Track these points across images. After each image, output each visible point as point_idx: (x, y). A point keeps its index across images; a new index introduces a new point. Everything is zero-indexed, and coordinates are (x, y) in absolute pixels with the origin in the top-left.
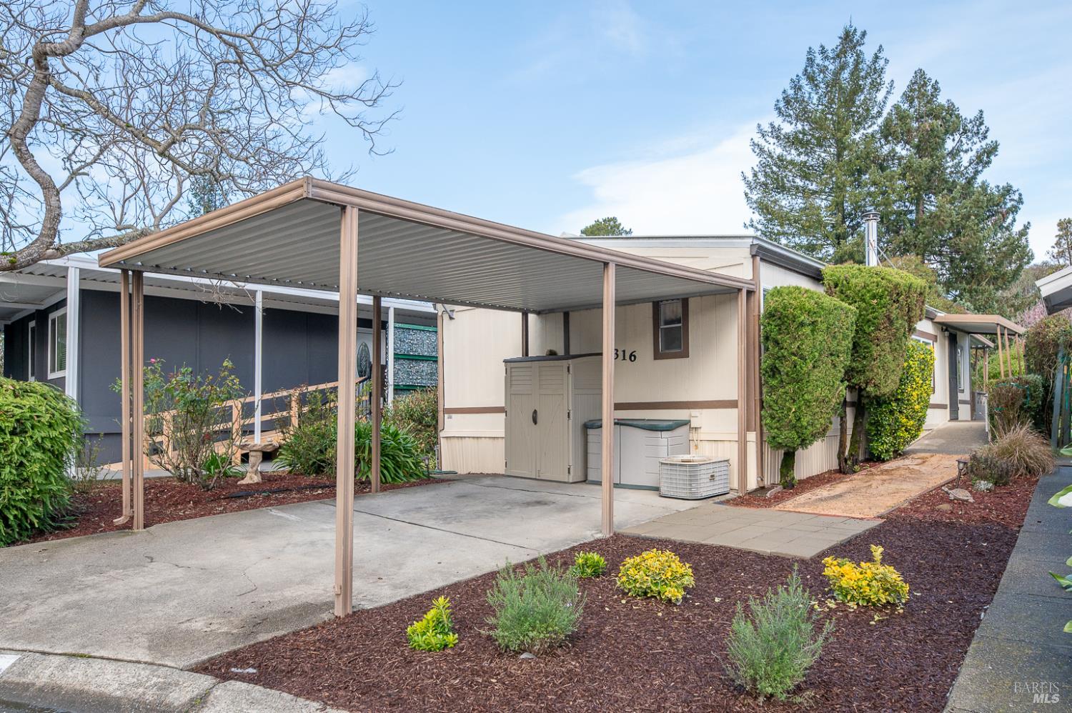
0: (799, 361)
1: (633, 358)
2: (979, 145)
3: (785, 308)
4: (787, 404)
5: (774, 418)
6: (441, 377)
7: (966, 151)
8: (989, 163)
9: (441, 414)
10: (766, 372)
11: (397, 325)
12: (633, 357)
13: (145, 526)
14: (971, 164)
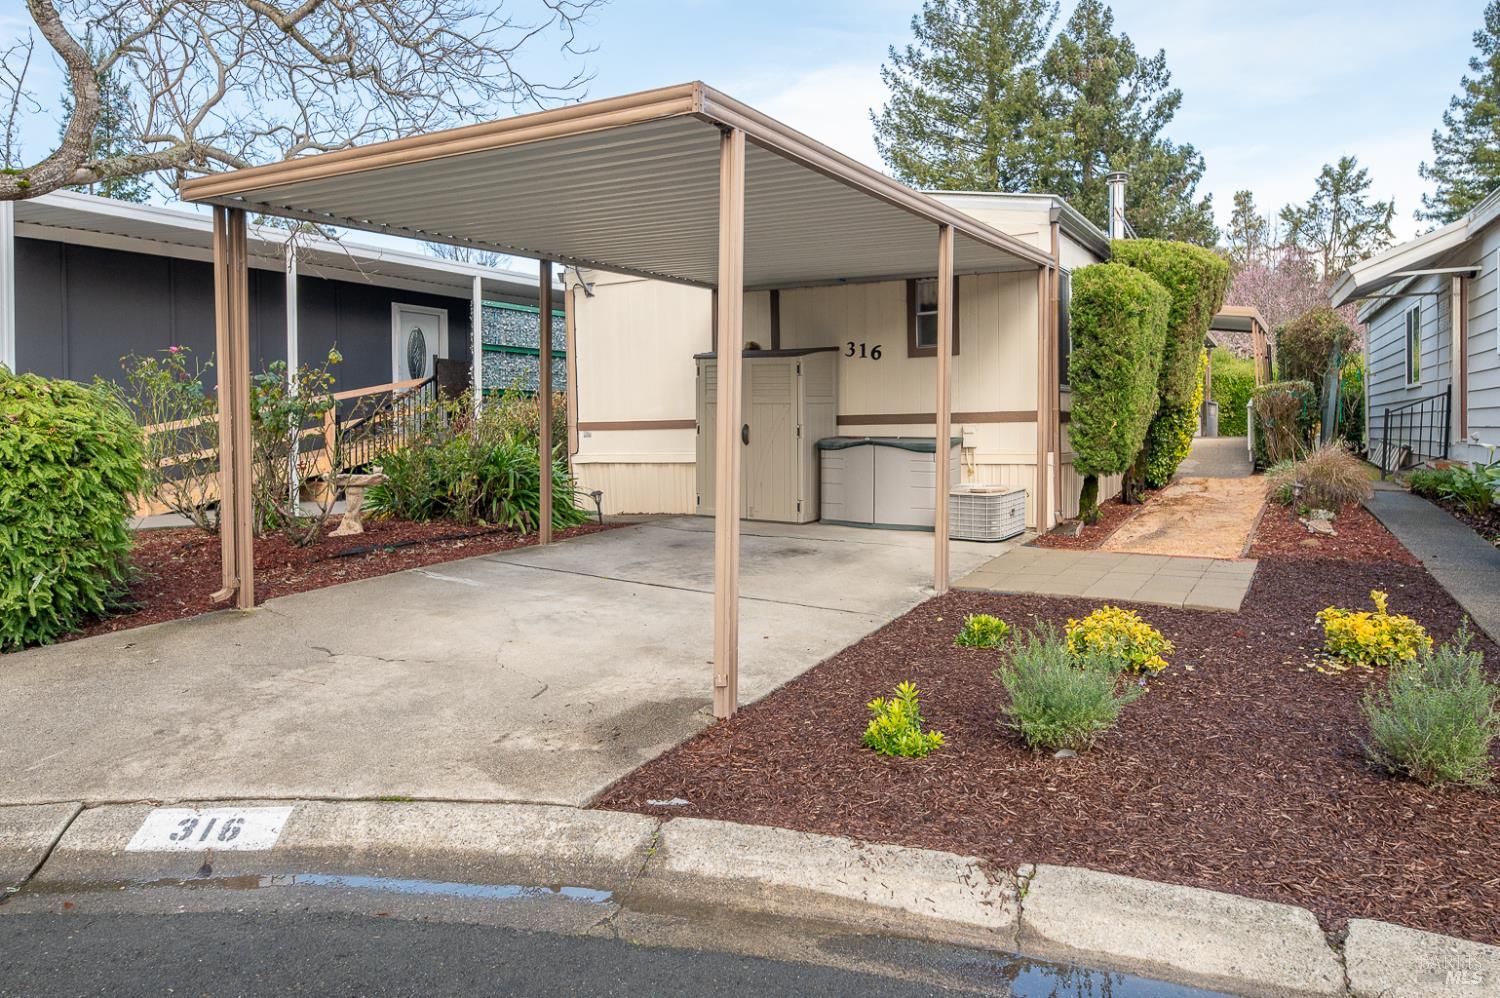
0: (1126, 362)
1: (876, 355)
2: (1159, 95)
3: (1110, 292)
4: (1106, 416)
5: (1087, 435)
6: (571, 378)
7: (1144, 100)
8: (1170, 116)
9: (572, 433)
10: (1077, 375)
11: (485, 303)
12: (876, 353)
13: (256, 604)
14: (1150, 116)
